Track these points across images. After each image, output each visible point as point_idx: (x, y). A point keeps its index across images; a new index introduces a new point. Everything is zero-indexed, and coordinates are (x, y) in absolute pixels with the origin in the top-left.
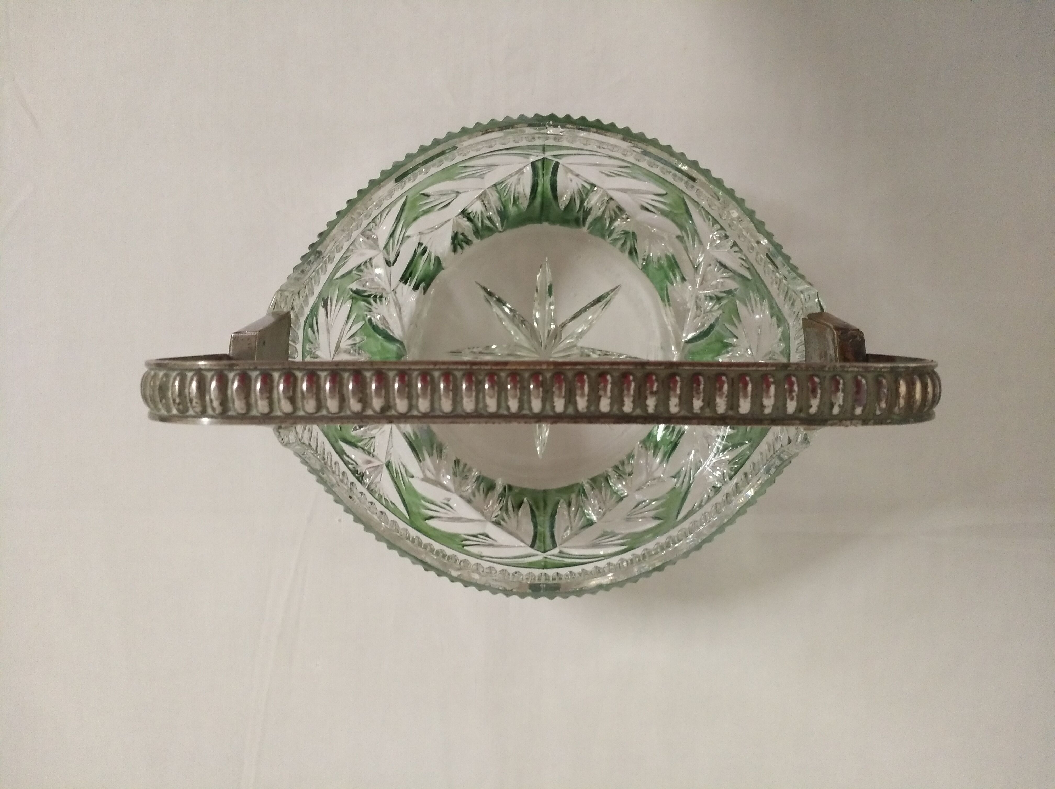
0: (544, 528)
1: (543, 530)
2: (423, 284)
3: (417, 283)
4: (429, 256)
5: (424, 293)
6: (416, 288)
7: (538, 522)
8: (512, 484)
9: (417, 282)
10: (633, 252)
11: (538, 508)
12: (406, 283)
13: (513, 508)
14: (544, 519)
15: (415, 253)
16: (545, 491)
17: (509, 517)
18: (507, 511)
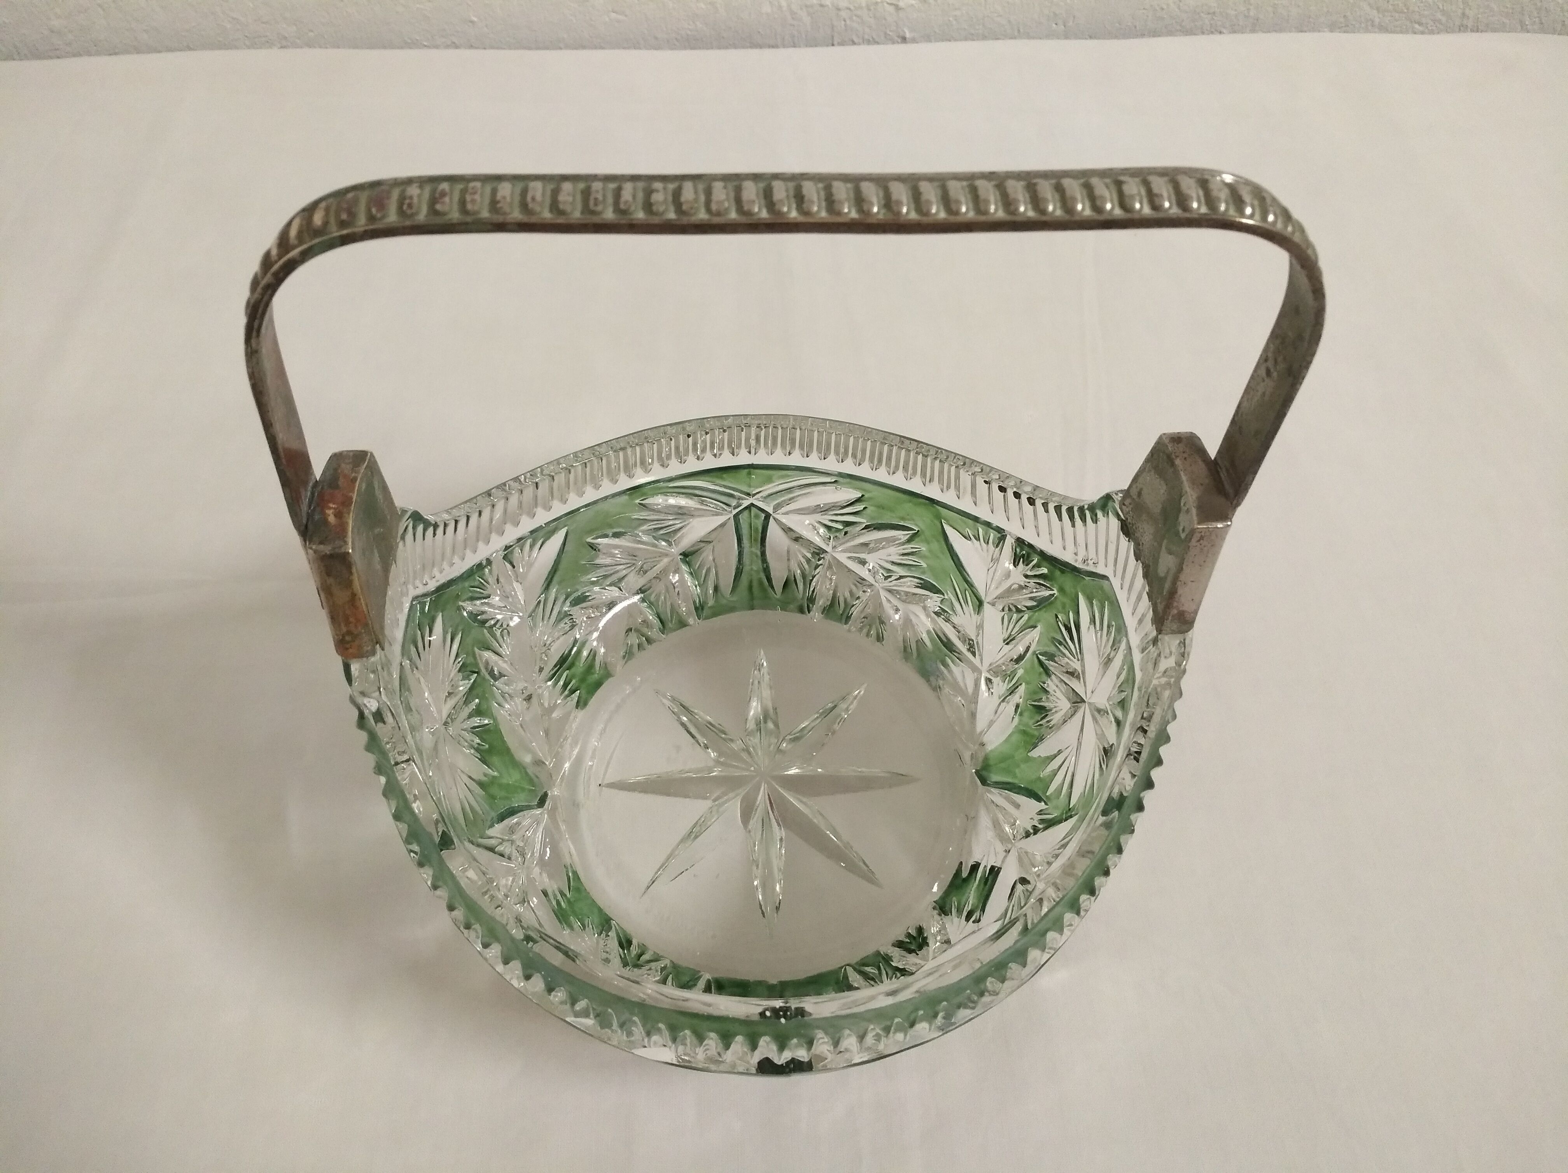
0: (752, 552)
1: (753, 549)
2: (965, 874)
3: (974, 874)
4: (960, 911)
5: (961, 863)
6: (975, 867)
7: (760, 562)
8: (799, 615)
9: (974, 876)
10: (625, 943)
11: (761, 583)
12: (993, 868)
13: (795, 580)
14: (752, 566)
15: (983, 910)
16: (752, 608)
17: (800, 566)
18: (804, 576)
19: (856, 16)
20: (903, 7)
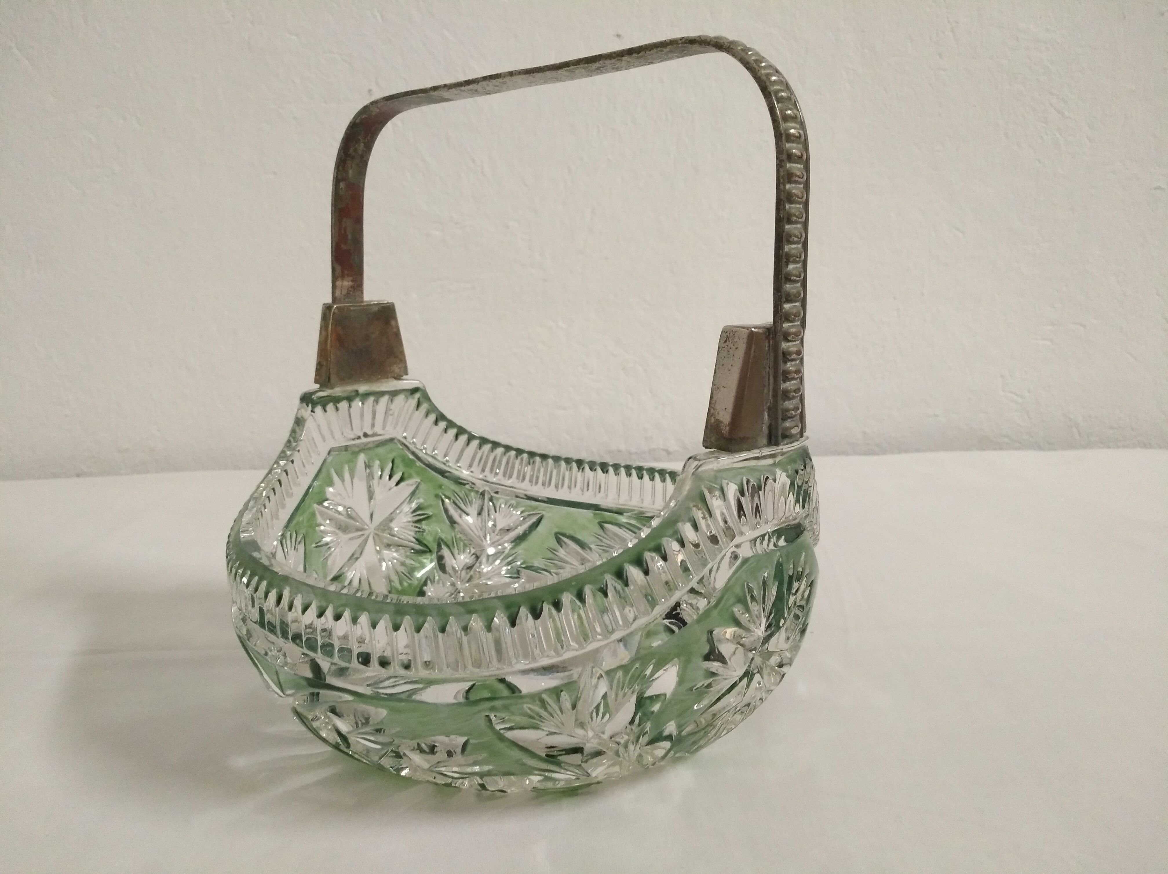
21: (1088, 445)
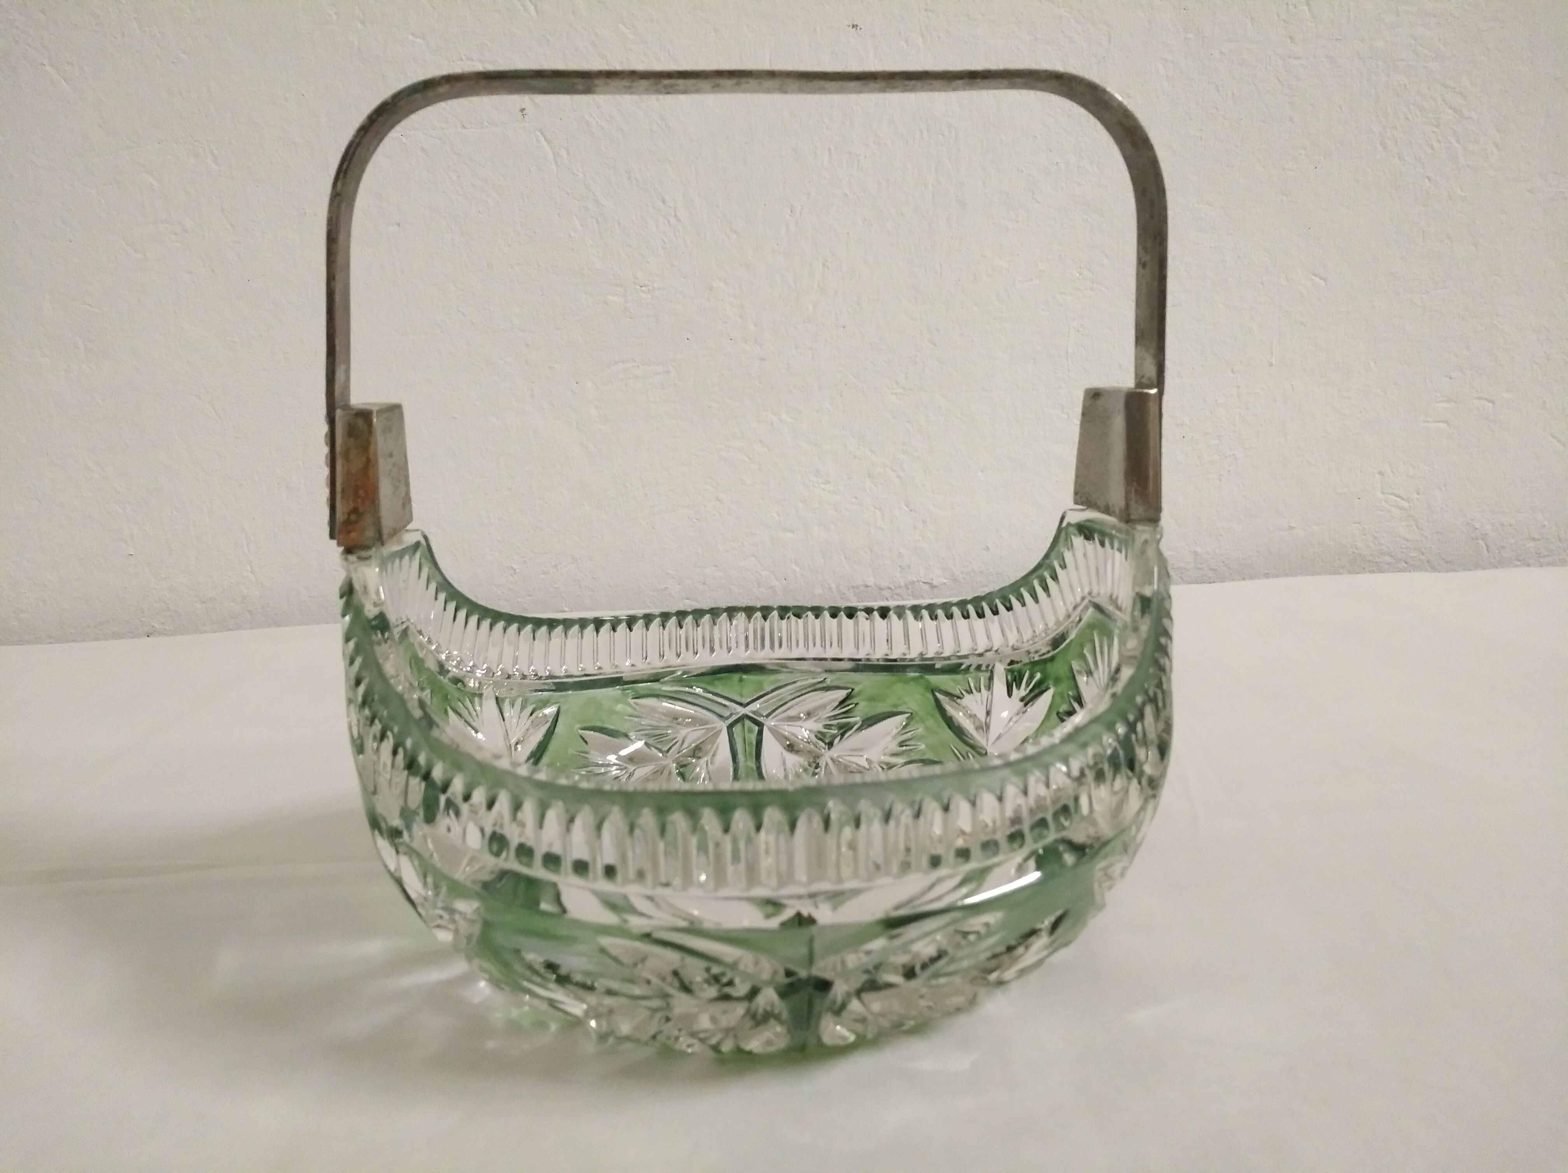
19: (897, 594)
20: (938, 585)
21: (1501, 563)
